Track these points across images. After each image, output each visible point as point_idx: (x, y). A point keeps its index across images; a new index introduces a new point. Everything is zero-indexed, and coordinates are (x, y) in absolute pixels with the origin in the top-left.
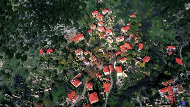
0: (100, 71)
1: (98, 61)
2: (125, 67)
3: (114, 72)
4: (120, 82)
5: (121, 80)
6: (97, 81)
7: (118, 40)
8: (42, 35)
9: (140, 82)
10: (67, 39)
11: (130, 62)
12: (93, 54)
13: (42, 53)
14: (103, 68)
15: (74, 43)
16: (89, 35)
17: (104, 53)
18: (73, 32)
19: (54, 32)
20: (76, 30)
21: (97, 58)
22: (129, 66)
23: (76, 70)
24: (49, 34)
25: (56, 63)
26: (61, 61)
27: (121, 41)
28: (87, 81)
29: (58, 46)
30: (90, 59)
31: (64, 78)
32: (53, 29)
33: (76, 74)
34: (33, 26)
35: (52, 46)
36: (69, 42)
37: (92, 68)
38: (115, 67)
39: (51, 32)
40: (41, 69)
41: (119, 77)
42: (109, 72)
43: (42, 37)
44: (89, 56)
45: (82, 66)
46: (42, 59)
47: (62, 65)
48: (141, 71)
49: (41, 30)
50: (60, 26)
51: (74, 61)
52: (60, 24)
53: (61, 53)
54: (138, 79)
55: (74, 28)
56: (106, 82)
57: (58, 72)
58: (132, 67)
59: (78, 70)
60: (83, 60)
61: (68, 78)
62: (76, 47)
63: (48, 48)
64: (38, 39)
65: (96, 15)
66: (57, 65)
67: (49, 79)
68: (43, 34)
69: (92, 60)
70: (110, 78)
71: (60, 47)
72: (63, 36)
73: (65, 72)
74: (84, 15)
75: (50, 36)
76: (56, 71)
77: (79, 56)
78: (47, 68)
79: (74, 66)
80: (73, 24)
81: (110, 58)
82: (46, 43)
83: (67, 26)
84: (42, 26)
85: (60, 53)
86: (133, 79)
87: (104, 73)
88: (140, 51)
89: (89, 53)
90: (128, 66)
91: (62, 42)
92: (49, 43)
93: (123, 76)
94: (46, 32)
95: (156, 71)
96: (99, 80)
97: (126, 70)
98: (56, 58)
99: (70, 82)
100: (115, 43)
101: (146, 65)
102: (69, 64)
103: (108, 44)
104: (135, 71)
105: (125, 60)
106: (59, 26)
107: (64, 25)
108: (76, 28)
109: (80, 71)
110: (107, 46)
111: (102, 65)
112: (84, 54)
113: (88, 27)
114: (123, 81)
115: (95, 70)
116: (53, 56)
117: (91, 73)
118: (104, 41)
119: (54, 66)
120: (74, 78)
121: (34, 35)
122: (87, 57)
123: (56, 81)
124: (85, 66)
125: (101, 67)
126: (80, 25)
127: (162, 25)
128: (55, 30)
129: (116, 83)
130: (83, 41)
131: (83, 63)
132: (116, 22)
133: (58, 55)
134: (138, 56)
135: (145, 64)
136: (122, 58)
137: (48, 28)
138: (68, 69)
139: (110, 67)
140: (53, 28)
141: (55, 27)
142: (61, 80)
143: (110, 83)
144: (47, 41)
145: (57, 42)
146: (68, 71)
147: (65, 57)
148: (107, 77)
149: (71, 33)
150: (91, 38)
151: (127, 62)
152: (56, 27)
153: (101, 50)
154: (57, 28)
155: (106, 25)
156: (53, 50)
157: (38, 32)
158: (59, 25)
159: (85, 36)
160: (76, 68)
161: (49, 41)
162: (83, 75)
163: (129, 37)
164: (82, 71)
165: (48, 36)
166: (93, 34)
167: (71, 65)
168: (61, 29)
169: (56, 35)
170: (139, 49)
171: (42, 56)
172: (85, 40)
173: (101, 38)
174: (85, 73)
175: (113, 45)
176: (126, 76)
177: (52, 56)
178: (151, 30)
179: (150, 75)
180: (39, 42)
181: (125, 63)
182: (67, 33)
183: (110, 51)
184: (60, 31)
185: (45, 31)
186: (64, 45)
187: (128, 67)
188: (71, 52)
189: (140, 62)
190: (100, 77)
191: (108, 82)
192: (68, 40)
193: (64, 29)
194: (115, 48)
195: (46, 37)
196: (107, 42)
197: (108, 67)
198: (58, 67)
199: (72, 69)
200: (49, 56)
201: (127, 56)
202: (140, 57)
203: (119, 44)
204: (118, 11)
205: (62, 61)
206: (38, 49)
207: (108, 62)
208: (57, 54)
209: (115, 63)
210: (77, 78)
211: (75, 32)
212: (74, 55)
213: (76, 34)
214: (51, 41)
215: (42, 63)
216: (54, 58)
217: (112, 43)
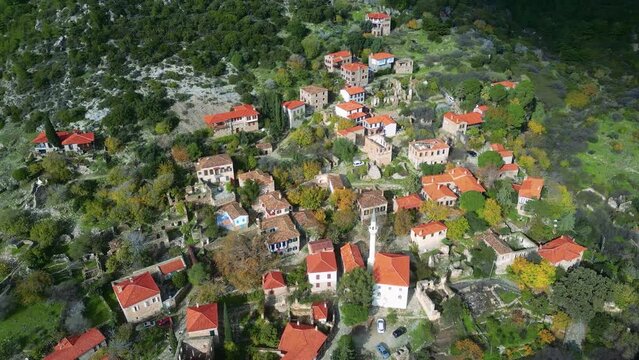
1: (295, 222)
3: (364, 282)
4: (391, 341)
5: (399, 332)
7: (417, 156)
8: (81, 83)
10: (182, 117)
11: (466, 252)
14: (310, 251)
15: (205, 134)
16: (288, 119)
17: (333, 192)
18: (220, 101)
19: (136, 82)
20: (236, 97)
21: (291, 202)
23: (167, 242)
24: (110, 85)
25: (85, 193)
30: (259, 207)
31: (87, 263)
32: (138, 74)
33: (156, 255)
34: (63, 49)
35: (104, 127)
36: (184, 128)
38: (371, 259)
39: (124, 80)
41: (386, 314)
42: (334, 276)
43: (78, 93)
46: (33, 169)
47: (107, 205)
48: (524, 311)
49: (87, 68)
50: (174, 69)
51: (172, 198)
52: (173, 63)
53: (127, 161)
54: (502, 348)
55: (231, 87)
57: (76, 232)
58: (472, 281)
59: (180, 242)
60: (220, 207)
61: (102, 266)
65: (338, 66)
67: (14, 252)
68: (87, 82)
69: (266, 214)
70: (333, 309)
72: (168, 104)
74: (287, 56)
75: (115, 93)
76: (64, 227)
77: (208, 184)
79: (164, 223)
80: (231, 73)
82: (80, 114)
83: (203, 76)
84: (98, 55)
85: (127, 157)
86: (473, 339)
88: (527, 209)
89: (263, 179)
90: (451, 267)
91: (154, 122)
92: (96, 114)
93: (410, 314)
94: (101, 78)
96: (269, 309)
98: (97, 174)
100: (401, 167)
101: (556, 283)
103: (365, 166)
104: (488, 304)
105: (438, 237)
106: (166, 69)
107: (189, 70)
108: (236, 89)
109: (186, 251)
110: (361, 171)
112: (234, 179)
113: (295, 94)
114: (404, 339)
116: (88, 164)
118: (352, 151)
119: (69, 204)
121: (48, 80)
122: (245, 194)
124: (222, 231)
126: (260, 82)
128: (144, 79)
129: (365, 340)
130: (253, 138)
131: (218, 219)
132: (423, 98)
133: (111, 162)
134: (514, 233)
135: (552, 272)
137: (118, 65)
139: (346, 251)
140: (138, 68)
141: (148, 70)
142: (66, 272)
143: (328, 332)
144: (91, 108)
145: (131, 115)
147: (139, 176)
149: (210, 100)
150: (292, 136)
151: (445, 250)
152: (153, 68)
153: (322, 178)
154: (156, 72)
155: (375, 101)
157: (68, 73)
158: (169, 67)
159: (267, 121)
160: (173, 234)
161: (101, 107)
163: (473, 154)
164: (195, 251)
165: (106, 91)
166: (306, 122)
167: (152, 214)
168: (172, 80)
169: (140, 95)
172: (265, 134)
176: (433, 315)
177: (83, 162)
178: (591, 153)
179: (586, 342)
180: (56, 105)
181: (436, 253)
182: (191, 95)
184: (163, 85)
185: (100, 72)
186: (155, 133)
187: (449, 273)
188: (179, 164)
189: (525, 257)
191: (317, 325)
192: (187, 121)
193: (184, 83)
195: (95, 94)
196: (363, 156)
197: (337, 251)
198: (84, 211)
200: (70, 160)
202: (528, 236)
203: (420, 174)
204: (441, 69)
208: (108, 159)
211: (230, 102)
212: (182, 179)
214: (107, 110)
215: (24, 186)
216: (86, 173)
217: (386, 164)
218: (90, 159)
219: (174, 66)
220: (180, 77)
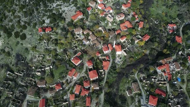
0: (100, 50)
1: (98, 40)
2: (124, 46)
3: (114, 51)
4: (119, 60)
5: (120, 58)
6: (97, 59)
7: (118, 19)
8: (39, 12)
9: (138, 60)
10: (65, 17)
11: (130, 41)
12: (93, 33)
13: (41, 31)
14: (103, 47)
15: (72, 21)
16: (88, 12)
17: (103, 32)
18: (72, 10)
19: (51, 9)
20: (75, 8)
21: (96, 36)
22: (129, 44)
23: (76, 49)
24: (46, 11)
25: (56, 42)
26: (60, 40)
27: (121, 19)
28: (87, 60)
29: (57, 25)
30: (90, 38)
31: (64, 57)
32: (51, 7)
33: (75, 53)
34: (30, 3)
35: (51, 24)
36: (68, 20)
37: (92, 47)
38: (114, 46)
39: (49, 9)
40: (41, 48)
41: (118, 56)
42: (108, 51)
43: (40, 15)
44: (88, 35)
45: (82, 45)
46: (42, 38)
47: (62, 44)
48: (140, 50)
49: (38, 7)
50: (58, 3)
51: (73, 40)
53: (60, 32)
54: (136, 57)
55: (73, 5)
56: (105, 60)
57: (58, 50)
58: (131, 46)
59: (78, 49)
60: (82, 40)
61: (68, 57)
62: (75, 26)
63: (47, 27)
64: (36, 17)
66: (56, 44)
67: (49, 57)
68: (41, 12)
69: (91, 39)
70: (109, 57)
71: (58, 26)
72: (61, 14)
73: (65, 51)
75: (48, 14)
76: (55, 50)
77: (78, 34)
78: (47, 46)
79: (73, 45)
81: (109, 37)
82: (44, 22)
83: (65, 3)
84: (39, 3)
85: (59, 31)
86: (132, 57)
87: (103, 52)
88: (140, 29)
89: (89, 32)
90: (127, 44)
91: (61, 21)
92: (47, 21)
93: (122, 55)
94: (43, 10)
95: (155, 49)
96: (99, 59)
97: (126, 48)
98: (55, 37)
99: (70, 61)
100: (115, 21)
101: (145, 44)
102: (68, 42)
103: (107, 23)
104: (134, 50)
105: (125, 39)
106: (56, 3)
107: (62, 2)
109: (80, 50)
110: (107, 24)
111: (102, 44)
112: (83, 32)
113: (88, 4)
114: (122, 59)
115: (94, 49)
116: (52, 35)
117: (90, 52)
118: (104, 19)
119: (54, 45)
120: (74, 57)
121: (31, 13)
122: (86, 36)
123: (57, 59)
124: (85, 45)
125: (100, 46)
126: (79, 2)
127: (165, 2)
128: (53, 8)
129: (115, 61)
130: (82, 19)
131: (83, 42)
133: (57, 33)
134: (138, 35)
135: (144, 42)
136: (122, 37)
137: (46, 6)
138: (68, 48)
139: (109, 45)
140: (50, 5)
142: (61, 59)
143: (109, 61)
144: (45, 19)
145: (55, 20)
146: (68, 50)
147: (64, 35)
148: (107, 55)
149: (70, 10)
150: (90, 16)
151: (126, 41)
152: (53, 4)
153: (100, 28)
154: (55, 5)
155: (106, 2)
156: (52, 28)
157: (35, 10)
158: (57, 2)
159: (84, 14)
160: (76, 47)
161: (47, 19)
162: (83, 54)
163: (129, 15)
164: (82, 50)
165: (46, 14)
166: (92, 12)
167: (70, 44)
168: (59, 7)
169: (54, 13)
170: (139, 28)
171: (41, 35)
172: (84, 18)
173: (100, 16)
174: (85, 52)
175: (112, 23)
176: (125, 54)
178: (153, 8)
179: (149, 53)
180: (37, 20)
181: (124, 42)
182: (65, 10)
183: (109, 30)
184: (58, 9)
185: (42, 8)
186: (62, 24)
187: (127, 46)
188: (70, 30)
189: (140, 40)
190: (99, 55)
191: (108, 60)
192: (67, 18)
193: (62, 7)
194: (115, 26)
195: (44, 15)
196: (107, 20)
197: (108, 46)
198: (57, 46)
199: (71, 48)
200: (48, 35)
201: (127, 35)
202: (140, 35)
203: (119, 22)
205: (62, 39)
206: (37, 27)
207: (108, 41)
209: (115, 42)
210: (76, 56)
211: (74, 10)
212: (73, 34)
213: (75, 12)
214: (49, 19)
215: (41, 42)
216: (53, 37)
217: (112, 21)
218: (52, 34)
219: (58, 2)
220: (61, 5)
